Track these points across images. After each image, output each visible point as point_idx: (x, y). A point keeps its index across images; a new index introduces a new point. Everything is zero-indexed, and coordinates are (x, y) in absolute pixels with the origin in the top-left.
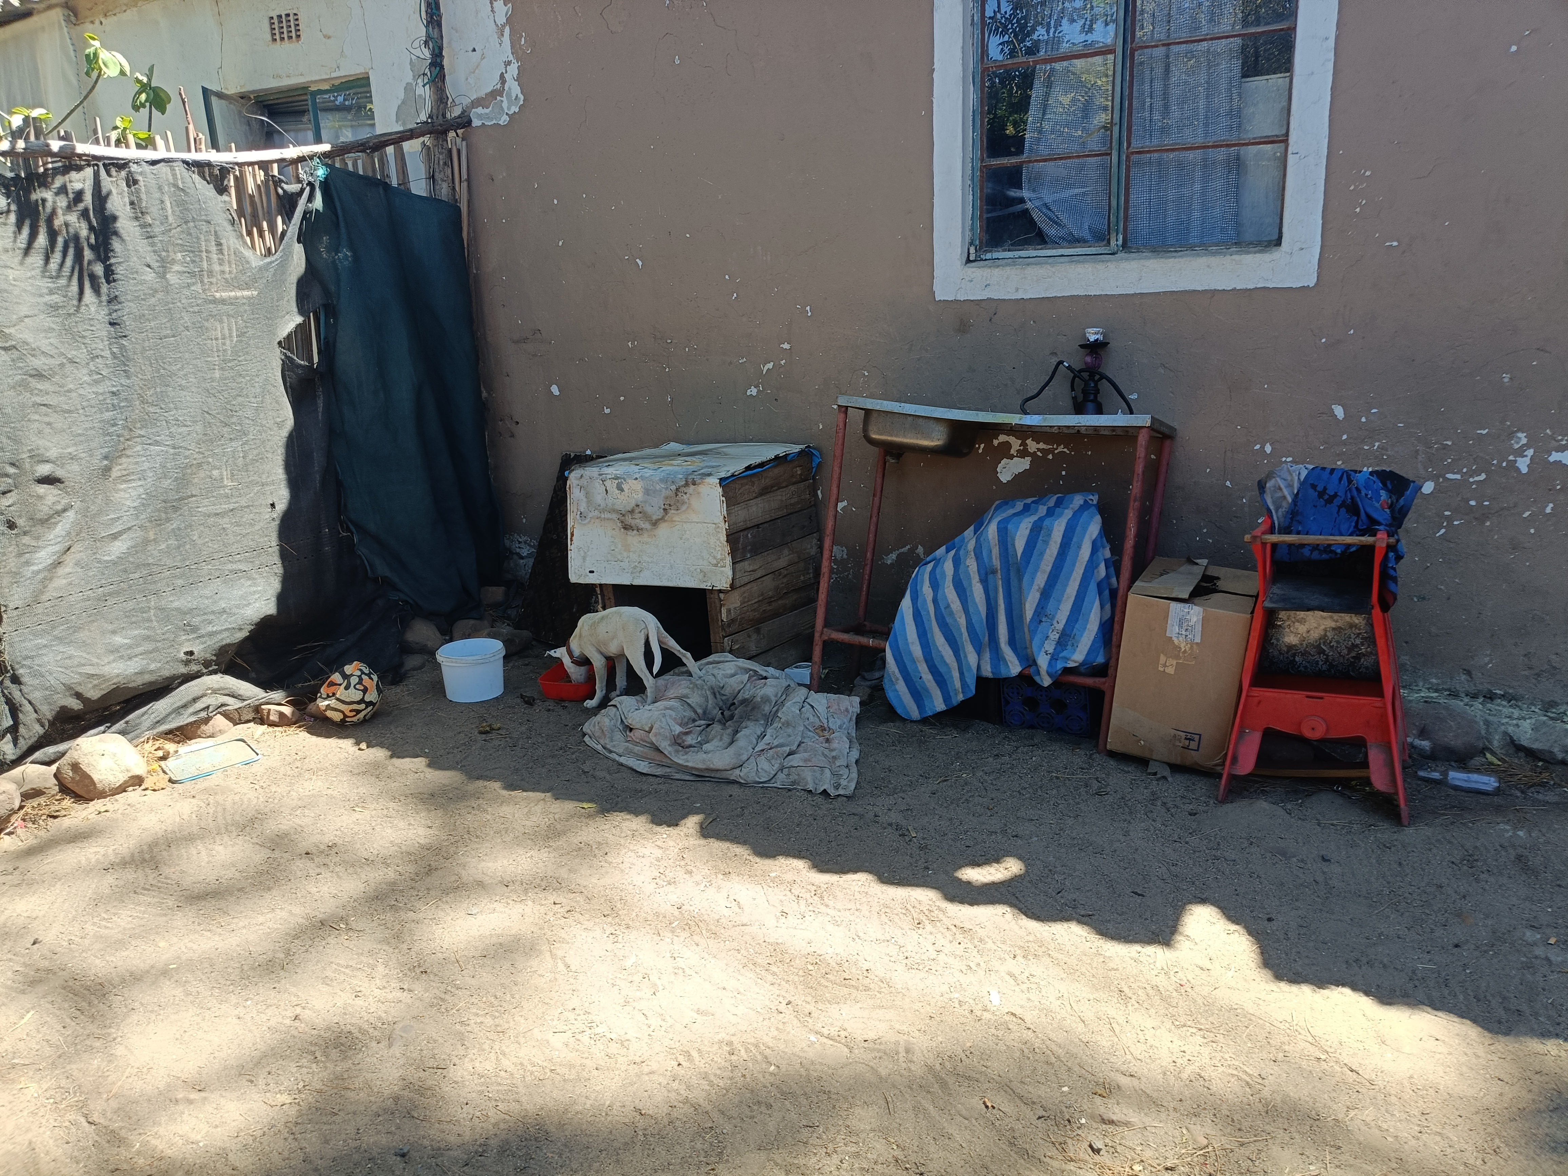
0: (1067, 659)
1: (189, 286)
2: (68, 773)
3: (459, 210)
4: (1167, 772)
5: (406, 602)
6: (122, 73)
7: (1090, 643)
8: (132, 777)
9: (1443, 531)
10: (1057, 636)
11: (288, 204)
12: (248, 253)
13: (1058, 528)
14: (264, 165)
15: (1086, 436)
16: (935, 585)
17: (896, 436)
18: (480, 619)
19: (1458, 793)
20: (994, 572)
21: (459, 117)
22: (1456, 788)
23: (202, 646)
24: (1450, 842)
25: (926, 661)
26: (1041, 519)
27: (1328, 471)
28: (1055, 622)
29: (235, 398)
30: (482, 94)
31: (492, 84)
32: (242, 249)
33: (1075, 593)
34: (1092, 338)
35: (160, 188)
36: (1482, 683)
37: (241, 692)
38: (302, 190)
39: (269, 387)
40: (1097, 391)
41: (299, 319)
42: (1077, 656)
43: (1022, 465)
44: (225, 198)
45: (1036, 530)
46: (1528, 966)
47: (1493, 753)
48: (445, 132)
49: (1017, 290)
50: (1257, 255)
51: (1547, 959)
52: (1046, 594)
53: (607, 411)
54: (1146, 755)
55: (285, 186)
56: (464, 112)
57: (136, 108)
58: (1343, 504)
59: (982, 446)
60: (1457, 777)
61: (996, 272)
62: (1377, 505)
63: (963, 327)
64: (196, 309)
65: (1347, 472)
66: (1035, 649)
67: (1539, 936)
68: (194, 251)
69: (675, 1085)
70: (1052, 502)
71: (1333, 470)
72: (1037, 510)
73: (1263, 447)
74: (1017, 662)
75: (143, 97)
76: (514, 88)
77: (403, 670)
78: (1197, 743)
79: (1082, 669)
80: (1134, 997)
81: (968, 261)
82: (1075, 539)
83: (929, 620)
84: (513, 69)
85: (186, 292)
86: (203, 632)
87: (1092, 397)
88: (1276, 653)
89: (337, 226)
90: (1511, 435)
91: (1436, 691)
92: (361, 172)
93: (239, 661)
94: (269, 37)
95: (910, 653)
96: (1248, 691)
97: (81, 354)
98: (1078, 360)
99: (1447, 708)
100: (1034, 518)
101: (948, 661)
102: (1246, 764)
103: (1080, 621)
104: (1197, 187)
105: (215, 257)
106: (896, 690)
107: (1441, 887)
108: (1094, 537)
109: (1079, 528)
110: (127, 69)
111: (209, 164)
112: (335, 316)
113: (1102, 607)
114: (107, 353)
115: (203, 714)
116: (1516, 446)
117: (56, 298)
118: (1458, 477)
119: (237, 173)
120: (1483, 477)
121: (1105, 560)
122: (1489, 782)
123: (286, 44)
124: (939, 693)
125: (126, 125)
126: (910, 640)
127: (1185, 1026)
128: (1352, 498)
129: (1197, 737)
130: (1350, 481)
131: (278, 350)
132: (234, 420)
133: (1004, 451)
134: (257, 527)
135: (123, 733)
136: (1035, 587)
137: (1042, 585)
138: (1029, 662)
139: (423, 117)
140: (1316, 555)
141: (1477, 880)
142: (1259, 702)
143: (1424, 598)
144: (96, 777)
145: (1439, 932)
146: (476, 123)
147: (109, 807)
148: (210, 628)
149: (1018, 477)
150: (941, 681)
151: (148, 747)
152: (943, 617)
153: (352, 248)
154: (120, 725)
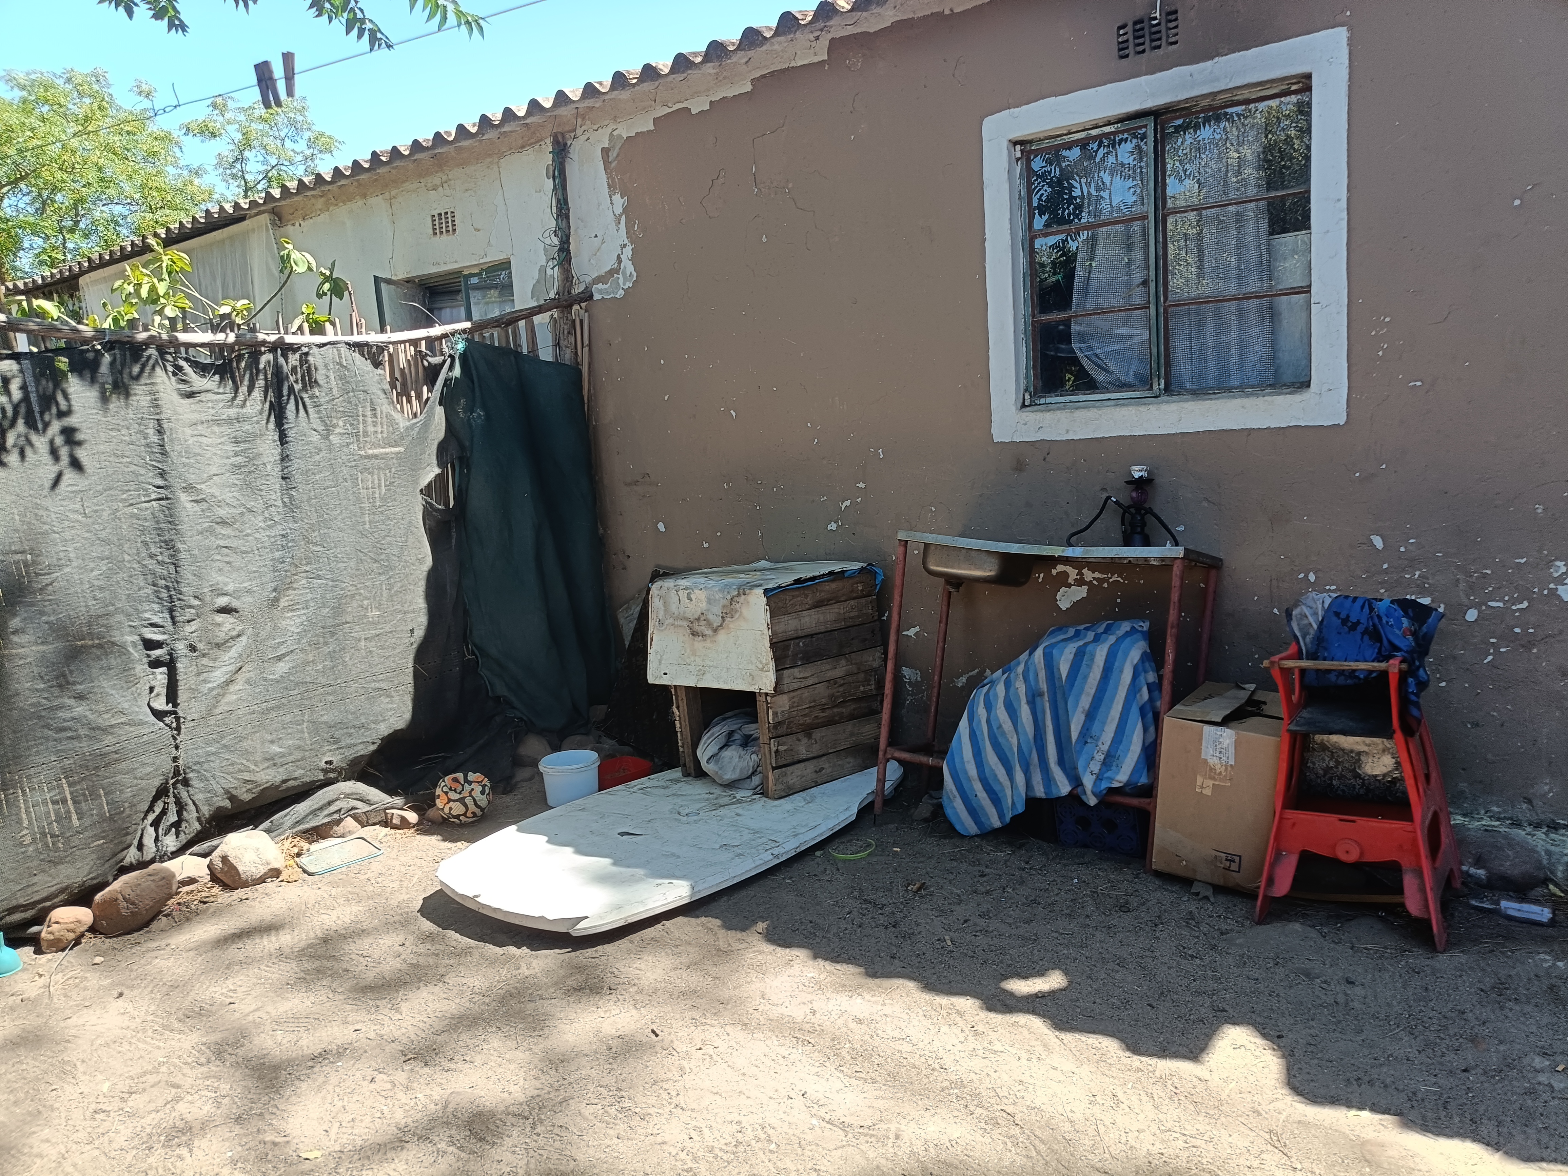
0: (1111, 779)
1: (348, 444)
2: (218, 864)
3: (580, 372)
4: (1209, 892)
5: (521, 719)
6: (310, 269)
7: (1133, 764)
8: (271, 870)
9: (1490, 658)
10: (1102, 757)
11: (432, 374)
12: (397, 416)
13: (1101, 654)
14: (415, 342)
15: (1138, 565)
16: (989, 707)
17: (952, 567)
18: (587, 734)
19: (1512, 923)
20: (1041, 695)
21: (582, 292)
22: (1511, 918)
23: (340, 757)
24: (1483, 970)
25: (981, 780)
26: (1086, 645)
27: (1350, 599)
28: (1100, 743)
29: (384, 539)
30: (602, 272)
31: (610, 263)
32: (392, 413)
33: (1118, 716)
34: (1137, 475)
35: (326, 366)
36: (1543, 812)
37: (369, 797)
38: (444, 361)
39: (412, 529)
40: (1144, 524)
41: (437, 471)
42: (1121, 776)
43: (1082, 592)
44: (380, 371)
45: (1080, 655)
46: (1531, 1092)
47: (1556, 885)
48: (570, 306)
49: (1067, 431)
50: (1288, 396)
51: (1550, 1086)
52: (1091, 716)
53: (706, 545)
54: (1189, 874)
55: (430, 359)
56: (587, 288)
57: (320, 296)
58: (1365, 632)
59: (1042, 575)
60: (1511, 907)
61: (1048, 415)
62: (1397, 632)
63: (1020, 466)
64: (353, 464)
65: (1368, 600)
66: (1080, 769)
67: (1548, 1063)
68: (352, 416)
69: (683, 1155)
70: (1101, 629)
71: (1355, 598)
72: (1085, 636)
73: (1306, 576)
74: (1066, 782)
75: (327, 286)
76: (628, 266)
77: (514, 781)
78: (1237, 865)
79: (1127, 789)
80: (1126, 1102)
81: (1024, 406)
82: (1117, 664)
83: (983, 740)
84: (628, 251)
85: (345, 450)
86: (343, 744)
87: (1139, 529)
88: (1313, 777)
89: (473, 391)
90: (1549, 564)
91: (1498, 819)
92: (497, 344)
93: (371, 771)
94: (431, 231)
95: (966, 772)
96: (1281, 814)
97: (258, 505)
98: (1125, 496)
99: (1506, 836)
100: (1081, 643)
101: (1001, 780)
102: (1282, 886)
103: (1124, 742)
104: (1234, 334)
105: (369, 420)
106: (954, 808)
107: (1463, 1013)
108: (1135, 662)
109: (1120, 654)
110: (314, 265)
111: (367, 344)
112: (468, 467)
113: (1145, 730)
114: (279, 503)
115: (336, 816)
116: (1556, 575)
117: (240, 459)
118: (1501, 604)
119: (391, 350)
120: (1525, 604)
121: (1149, 685)
122: (1544, 914)
123: (445, 236)
124: (994, 811)
125: (310, 311)
126: (966, 759)
127: (1169, 1130)
128: (1374, 625)
129: (1237, 859)
130: (1371, 609)
131: (420, 497)
132: (383, 557)
133: (1062, 581)
134: (398, 651)
135: (268, 831)
136: (1080, 709)
137: (1087, 707)
138: (1076, 781)
139: (552, 295)
140: (1341, 681)
141: (1502, 1008)
142: (1294, 824)
143: (1477, 725)
144: (241, 869)
145: (1450, 1056)
146: (597, 297)
147: (250, 895)
148: (349, 741)
149: (1076, 604)
150: (996, 799)
151: (287, 843)
152: (996, 738)
153: (484, 408)
154: (266, 824)
